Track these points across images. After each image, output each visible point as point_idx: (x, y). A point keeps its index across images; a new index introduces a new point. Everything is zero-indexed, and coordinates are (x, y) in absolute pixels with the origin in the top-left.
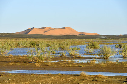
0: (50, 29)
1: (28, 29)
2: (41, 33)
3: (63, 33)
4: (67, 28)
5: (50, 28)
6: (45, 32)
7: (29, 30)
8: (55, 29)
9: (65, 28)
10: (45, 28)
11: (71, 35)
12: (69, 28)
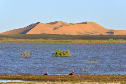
1: (31, 25)
3: (82, 31)
6: (55, 29)
8: (72, 24)
9: (85, 23)
10: (56, 22)
12: (92, 24)
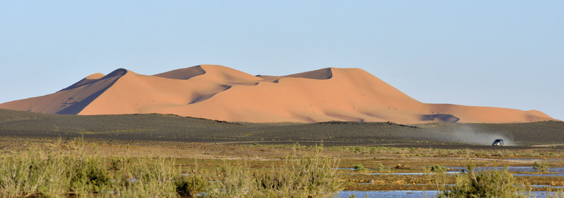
0: (230, 81)
2: (174, 103)
4: (346, 71)
5: (228, 77)
6: (198, 98)
7: (92, 88)
8: (266, 78)
11: (368, 119)
